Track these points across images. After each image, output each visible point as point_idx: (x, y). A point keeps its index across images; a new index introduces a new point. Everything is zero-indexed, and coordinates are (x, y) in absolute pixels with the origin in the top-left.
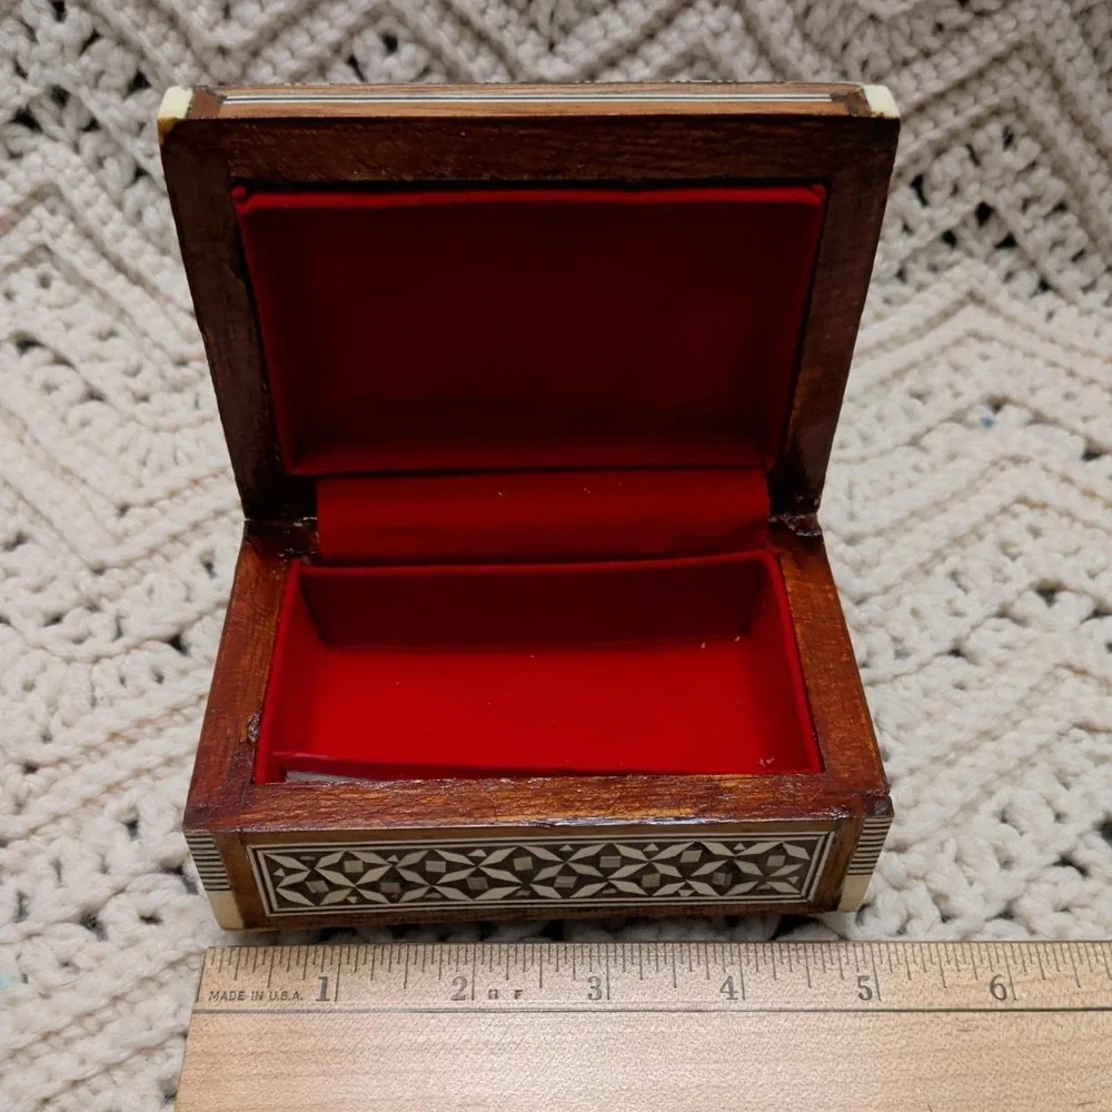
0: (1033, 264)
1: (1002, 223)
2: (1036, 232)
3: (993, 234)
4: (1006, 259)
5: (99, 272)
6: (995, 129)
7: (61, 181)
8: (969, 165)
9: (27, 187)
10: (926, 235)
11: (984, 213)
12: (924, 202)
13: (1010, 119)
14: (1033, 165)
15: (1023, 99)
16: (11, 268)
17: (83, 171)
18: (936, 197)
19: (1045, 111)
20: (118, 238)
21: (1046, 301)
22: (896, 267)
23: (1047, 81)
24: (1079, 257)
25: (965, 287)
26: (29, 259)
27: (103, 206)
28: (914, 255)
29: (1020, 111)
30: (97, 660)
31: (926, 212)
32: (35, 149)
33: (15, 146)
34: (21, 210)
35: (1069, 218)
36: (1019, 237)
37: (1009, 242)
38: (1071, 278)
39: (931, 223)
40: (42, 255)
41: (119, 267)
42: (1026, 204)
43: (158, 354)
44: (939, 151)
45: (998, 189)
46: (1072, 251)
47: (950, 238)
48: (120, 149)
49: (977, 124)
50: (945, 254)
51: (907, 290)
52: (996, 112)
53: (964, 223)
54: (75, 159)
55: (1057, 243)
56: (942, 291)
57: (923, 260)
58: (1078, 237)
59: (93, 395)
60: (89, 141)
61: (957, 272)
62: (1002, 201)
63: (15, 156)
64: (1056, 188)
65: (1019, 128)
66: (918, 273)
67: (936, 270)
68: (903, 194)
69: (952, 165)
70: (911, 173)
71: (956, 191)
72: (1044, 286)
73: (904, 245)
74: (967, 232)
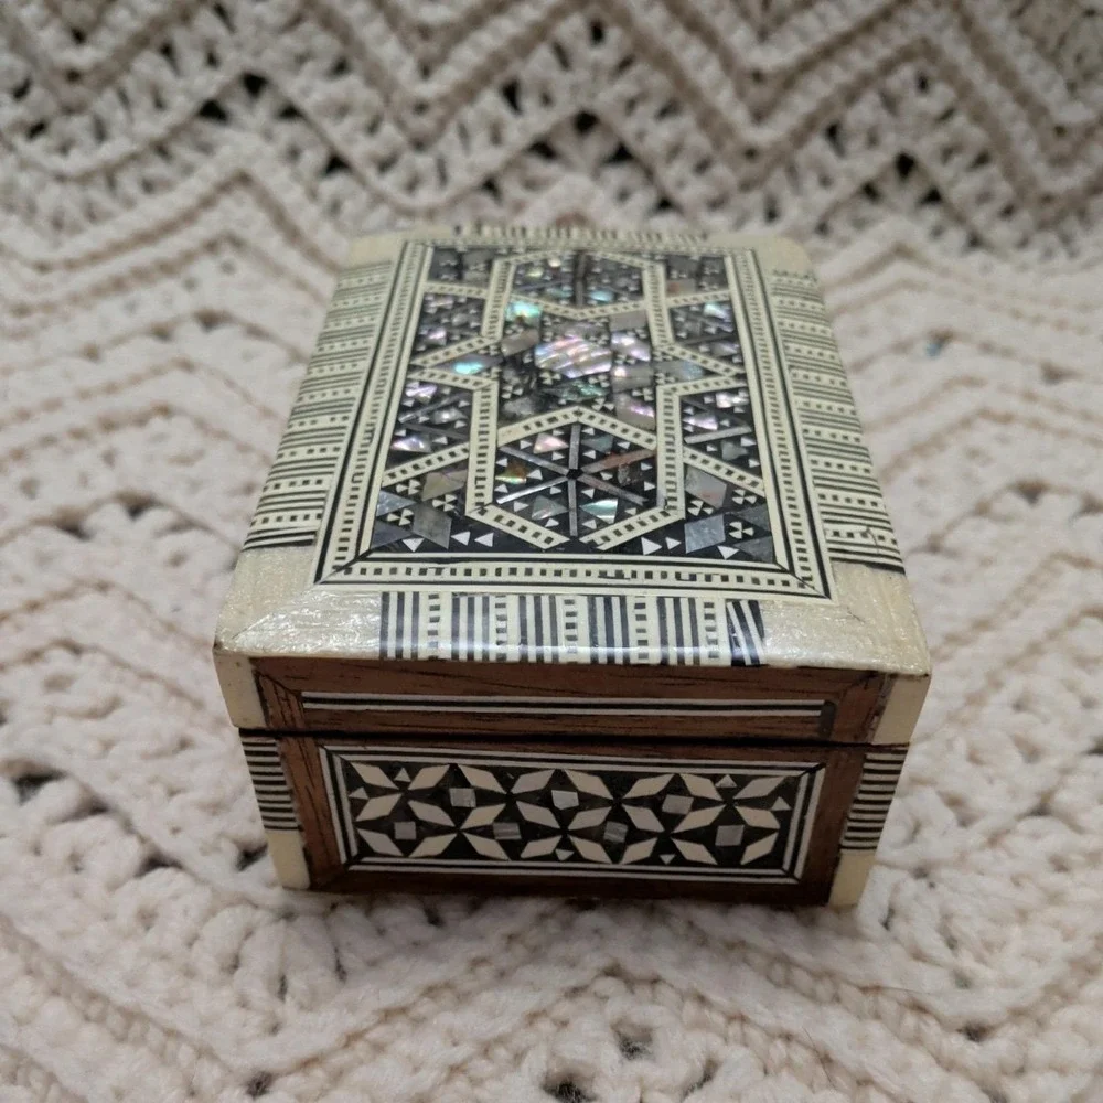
0: (959, 219)
1: (925, 174)
2: (961, 185)
4: (932, 215)
6: (907, 73)
8: (884, 115)
10: (844, 187)
11: (905, 165)
12: (840, 151)
13: (922, 63)
14: (947, 115)
15: (935, 39)
18: (855, 145)
19: (958, 52)
21: (978, 258)
22: (813, 219)
23: (956, 20)
24: (1007, 212)
25: (891, 240)
28: (835, 209)
29: (928, 50)
31: (844, 164)
35: (993, 170)
36: (944, 190)
37: (933, 197)
38: (1002, 232)
39: (850, 174)
42: (947, 153)
44: (851, 96)
45: (916, 138)
46: (998, 204)
47: (870, 191)
49: (888, 67)
50: (866, 209)
51: (829, 245)
52: (906, 55)
53: (882, 177)
55: (984, 197)
56: (866, 246)
57: (844, 214)
58: (1004, 190)
61: (881, 228)
62: (924, 150)
64: (977, 136)
65: (932, 71)
66: (840, 226)
67: (860, 224)
68: (818, 145)
69: (865, 111)
70: (825, 123)
71: (873, 141)
72: (975, 242)
73: (821, 198)
74: (889, 188)
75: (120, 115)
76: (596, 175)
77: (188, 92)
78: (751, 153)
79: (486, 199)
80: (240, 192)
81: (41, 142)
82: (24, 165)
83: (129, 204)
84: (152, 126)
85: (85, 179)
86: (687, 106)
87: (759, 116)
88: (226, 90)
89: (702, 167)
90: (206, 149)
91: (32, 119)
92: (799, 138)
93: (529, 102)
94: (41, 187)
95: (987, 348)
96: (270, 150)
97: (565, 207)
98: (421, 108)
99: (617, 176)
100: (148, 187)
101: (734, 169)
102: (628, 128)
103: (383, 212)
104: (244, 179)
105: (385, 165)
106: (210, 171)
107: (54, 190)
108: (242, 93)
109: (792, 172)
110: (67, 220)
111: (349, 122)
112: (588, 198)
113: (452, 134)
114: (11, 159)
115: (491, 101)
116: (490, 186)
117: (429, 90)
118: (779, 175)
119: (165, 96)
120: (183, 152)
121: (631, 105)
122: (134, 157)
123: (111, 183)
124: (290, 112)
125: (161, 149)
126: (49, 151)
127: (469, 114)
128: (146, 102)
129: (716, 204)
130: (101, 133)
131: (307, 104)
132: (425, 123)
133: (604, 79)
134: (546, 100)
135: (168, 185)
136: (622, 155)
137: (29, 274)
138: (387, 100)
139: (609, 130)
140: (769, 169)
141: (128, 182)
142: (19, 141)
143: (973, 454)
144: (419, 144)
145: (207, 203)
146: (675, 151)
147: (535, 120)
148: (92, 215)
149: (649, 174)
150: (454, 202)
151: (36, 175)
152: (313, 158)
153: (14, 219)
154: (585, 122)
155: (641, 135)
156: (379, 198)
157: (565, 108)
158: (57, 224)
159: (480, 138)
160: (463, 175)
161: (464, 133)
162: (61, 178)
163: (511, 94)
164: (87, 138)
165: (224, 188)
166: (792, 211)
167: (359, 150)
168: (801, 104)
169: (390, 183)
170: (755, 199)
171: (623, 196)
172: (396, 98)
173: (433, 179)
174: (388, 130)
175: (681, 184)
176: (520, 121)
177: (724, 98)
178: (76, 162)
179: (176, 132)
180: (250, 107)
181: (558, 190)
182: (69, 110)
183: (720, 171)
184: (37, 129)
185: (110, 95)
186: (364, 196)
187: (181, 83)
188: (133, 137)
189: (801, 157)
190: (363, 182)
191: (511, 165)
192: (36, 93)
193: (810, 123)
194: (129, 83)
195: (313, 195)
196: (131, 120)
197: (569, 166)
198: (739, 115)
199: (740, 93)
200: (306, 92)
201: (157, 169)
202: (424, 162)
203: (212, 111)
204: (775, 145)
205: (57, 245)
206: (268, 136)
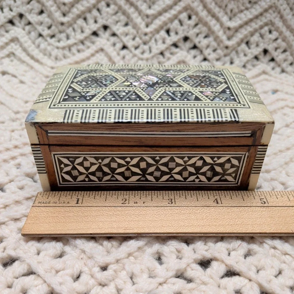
0: (279, 66)
1: (270, 54)
2: (280, 57)
3: (268, 57)
4: (272, 64)
5: (27, 59)
6: (266, 29)
7: (19, 37)
8: (260, 38)
9: (10, 38)
10: (250, 56)
11: (265, 51)
12: (249, 48)
13: (270, 26)
14: (276, 39)
15: (273, 20)
16: (3, 58)
17: (25, 35)
18: (253, 46)
19: (279, 23)
20: (33, 50)
21: (284, 75)
22: (243, 64)
23: (279, 16)
24: (291, 64)
25: (262, 70)
26: (8, 56)
27: (29, 43)
28: (248, 62)
29: (272, 23)
30: (13, 131)
31: (250, 51)
32: (12, 29)
33: (8, 28)
34: (7, 44)
35: (288, 53)
36: (275, 58)
37: (273, 60)
38: (289, 69)
39: (252, 53)
40: (12, 55)
41: (32, 58)
42: (276, 49)
43: (41, 75)
44: (252, 34)
45: (268, 45)
46: (289, 62)
47: (256, 58)
48: (35, 29)
49: (261, 27)
50: (255, 62)
51: (246, 70)
52: (266, 24)
53: (260, 54)
54: (23, 32)
55: (285, 60)
56: (256, 71)
57: (250, 63)
58: (290, 59)
59: (22, 82)
60: (27, 28)
61: (259, 67)
62: (270, 48)
63: (7, 32)
64: (284, 45)
65: (273, 28)
66: (249, 66)
67: (254, 66)
68: (244, 46)
69: (256, 38)
70: (245, 41)
71: (257, 45)
72: (283, 71)
73: (245, 59)
74: (261, 57)
75: (73, 33)
76: (188, 52)
77: (89, 29)
78: (227, 47)
79: (161, 57)
80: (101, 53)
81: (54, 39)
82: (49, 44)
83: (74, 54)
84: (80, 36)
85: (63, 48)
86: (211, 35)
87: (229, 38)
88: (99, 29)
89: (215, 51)
90: (93, 43)
91: (52, 34)
92: (239, 44)
93: (172, 34)
94: (53, 50)
95: (287, 93)
96: (109, 43)
97: (181, 59)
98: (146, 34)
99: (193, 52)
100: (79, 51)
101: (223, 51)
102: (196, 41)
103: (136, 59)
104: (102, 50)
105: (136, 48)
106: (94, 48)
107: (56, 50)
108: (102, 30)
109: (237, 52)
110: (58, 58)
111: (128, 37)
112: (186, 57)
113: (153, 41)
114: (46, 43)
115: (163, 33)
116: (162, 53)
117: (148, 30)
118: (234, 52)
119: (84, 29)
120: (87, 43)
121: (197, 35)
122: (75, 44)
123: (70, 50)
124: (114, 35)
125: (82, 42)
126: (55, 41)
127: (158, 36)
128: (79, 31)
129: (218, 60)
130: (68, 38)
131: (118, 33)
132: (147, 38)
133: (191, 28)
134: (177, 33)
135: (83, 51)
136: (195, 47)
137: (49, 69)
138: (138, 32)
139: (192, 41)
140: (232, 51)
141: (74, 50)
142: (48, 39)
143: (285, 114)
144: (145, 43)
145: (93, 55)
146: (208, 47)
147: (174, 38)
148: (65, 57)
149: (201, 52)
150: (153, 57)
151: (52, 47)
152: (119, 46)
153: (46, 57)
154: (186, 39)
155: (199, 42)
156: (135, 55)
157: (181, 35)
158: (56, 59)
159: (160, 42)
160: (155, 51)
161: (156, 40)
162: (58, 48)
163: (168, 32)
164: (65, 39)
165: (97, 52)
166: (237, 61)
167: (130, 44)
168: (240, 36)
169: (138, 52)
170: (228, 59)
171: (195, 57)
172: (140, 32)
173: (148, 52)
174: (137, 39)
175: (209, 54)
176: (170, 38)
177: (220, 34)
178: (62, 44)
179: (86, 38)
180: (104, 33)
181: (178, 55)
182: (61, 32)
183: (219, 51)
184: (53, 36)
185: (71, 29)
186: (131, 55)
187: (88, 27)
188: (76, 39)
189: (239, 49)
190: (131, 52)
191: (167, 49)
192: (53, 28)
193: (242, 41)
194: (75, 26)
195: (118, 54)
196: (75, 35)
197: (182, 49)
198: (224, 38)
199: (225, 33)
200: (118, 30)
201: (81, 47)
202: (146, 47)
203: (95, 34)
204: (233, 45)
205: (56, 63)
206: (108, 40)
